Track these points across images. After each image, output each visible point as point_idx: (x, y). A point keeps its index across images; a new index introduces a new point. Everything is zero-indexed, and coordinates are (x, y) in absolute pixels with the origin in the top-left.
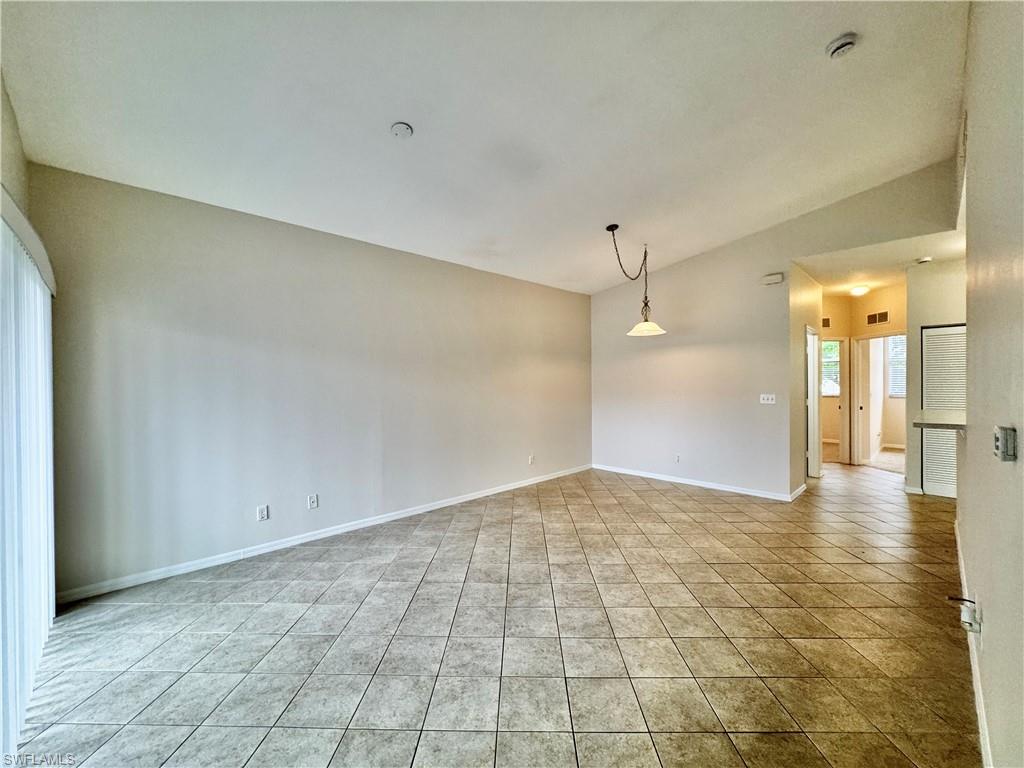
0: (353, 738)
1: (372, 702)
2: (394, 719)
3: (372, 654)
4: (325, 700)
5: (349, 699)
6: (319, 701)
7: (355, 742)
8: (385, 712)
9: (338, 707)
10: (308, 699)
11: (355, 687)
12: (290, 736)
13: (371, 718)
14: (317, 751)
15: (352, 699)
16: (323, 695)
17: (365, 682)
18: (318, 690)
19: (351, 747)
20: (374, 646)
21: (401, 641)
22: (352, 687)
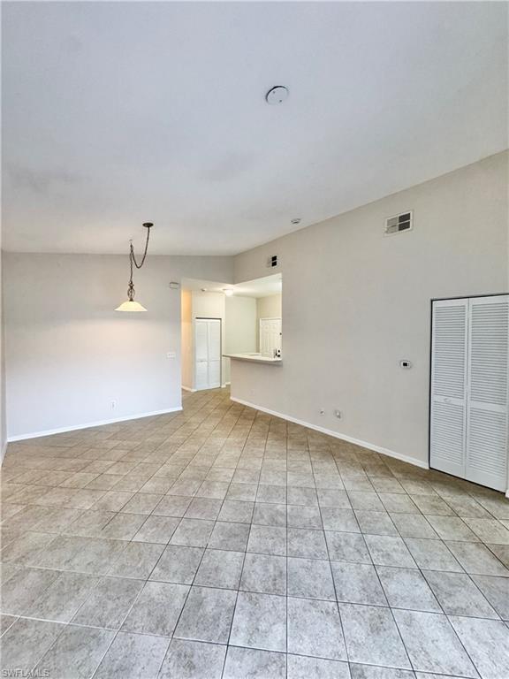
0: (449, 608)
1: (415, 602)
2: (420, 585)
3: (367, 615)
4: (433, 641)
5: (422, 622)
6: (437, 647)
7: (450, 606)
8: (418, 592)
9: (433, 627)
10: (440, 658)
11: (409, 620)
12: (478, 658)
13: (428, 600)
14: (472, 630)
15: (420, 619)
16: (429, 646)
17: (401, 613)
18: (427, 653)
19: (455, 607)
20: (357, 616)
21: (344, 594)
22: (409, 622)
